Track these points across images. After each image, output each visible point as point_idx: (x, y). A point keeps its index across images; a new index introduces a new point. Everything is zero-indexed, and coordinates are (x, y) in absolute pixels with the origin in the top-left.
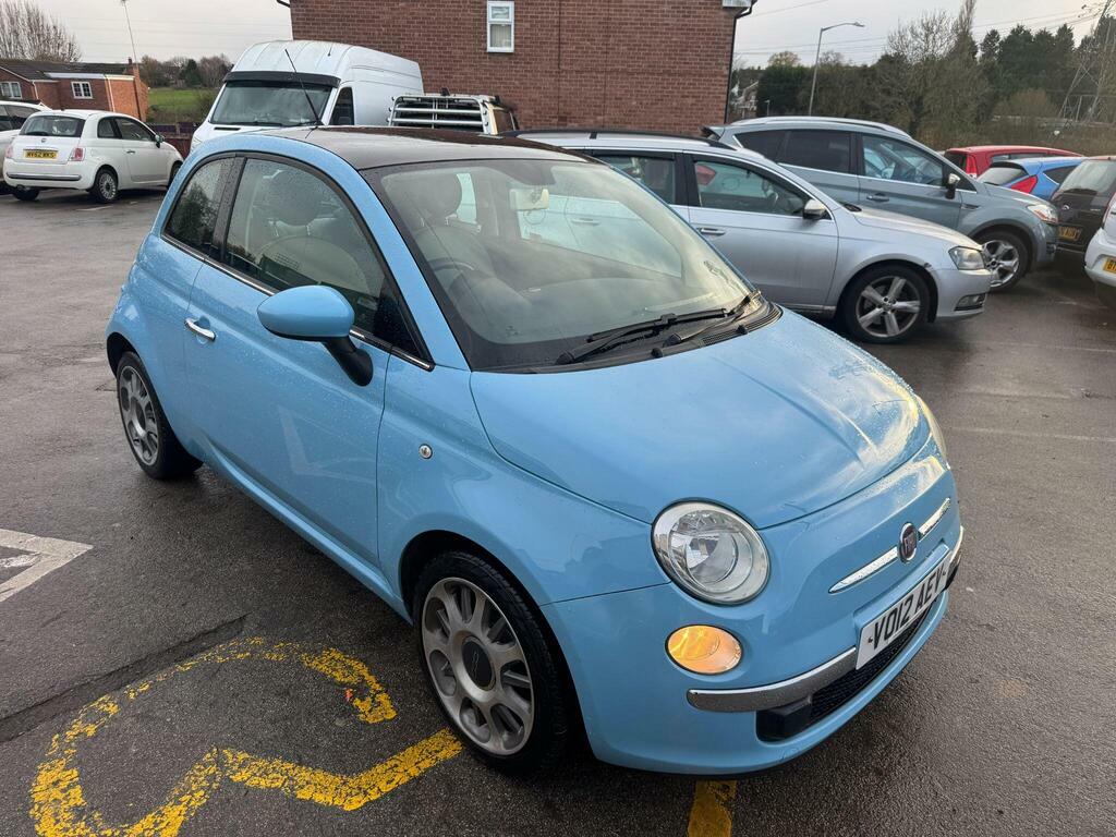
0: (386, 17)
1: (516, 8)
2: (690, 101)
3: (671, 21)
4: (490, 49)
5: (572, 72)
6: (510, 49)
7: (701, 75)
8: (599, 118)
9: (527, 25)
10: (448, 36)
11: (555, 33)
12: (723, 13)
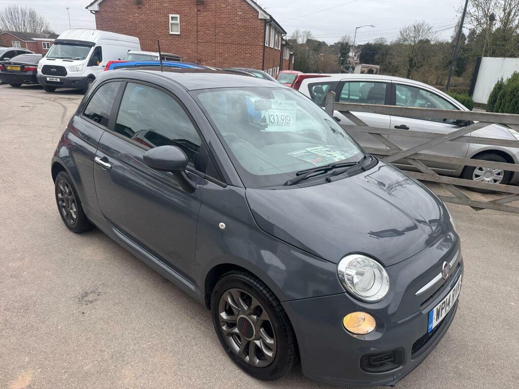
0: (131, 20)
1: (180, 17)
2: (248, 55)
3: (239, 23)
4: (171, 33)
5: (202, 43)
6: (179, 33)
7: (252, 45)
8: (213, 61)
9: (185, 24)
10: (155, 27)
11: (195, 27)
12: (259, 21)
